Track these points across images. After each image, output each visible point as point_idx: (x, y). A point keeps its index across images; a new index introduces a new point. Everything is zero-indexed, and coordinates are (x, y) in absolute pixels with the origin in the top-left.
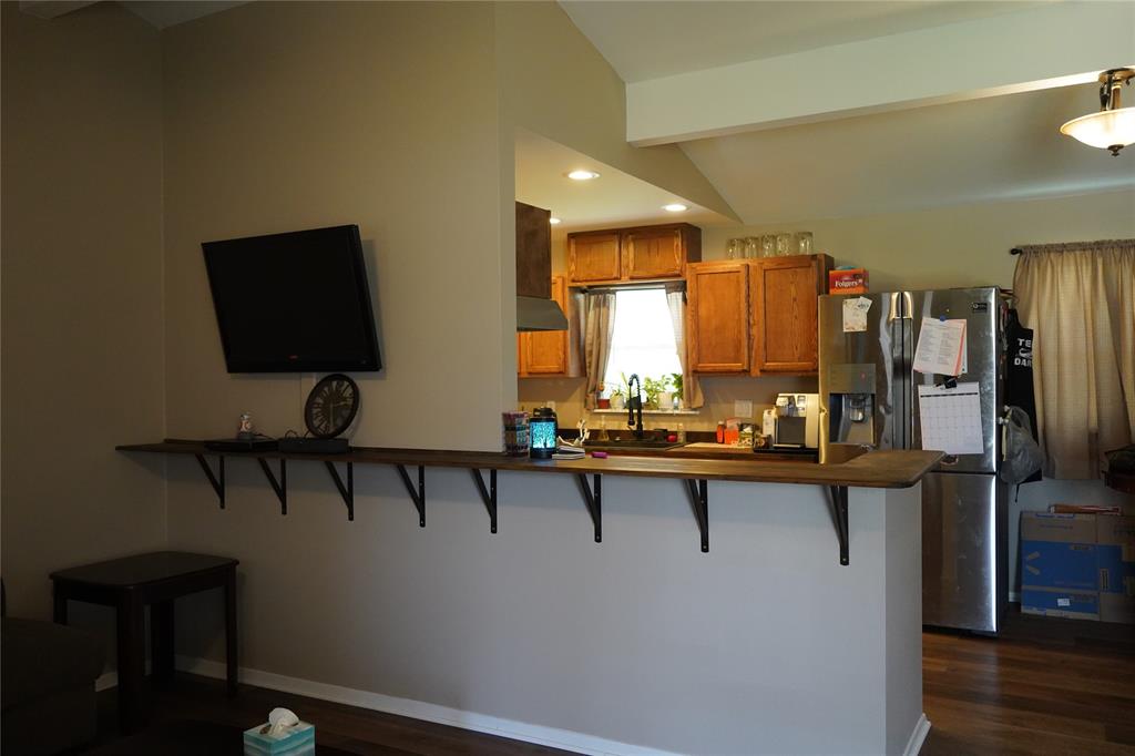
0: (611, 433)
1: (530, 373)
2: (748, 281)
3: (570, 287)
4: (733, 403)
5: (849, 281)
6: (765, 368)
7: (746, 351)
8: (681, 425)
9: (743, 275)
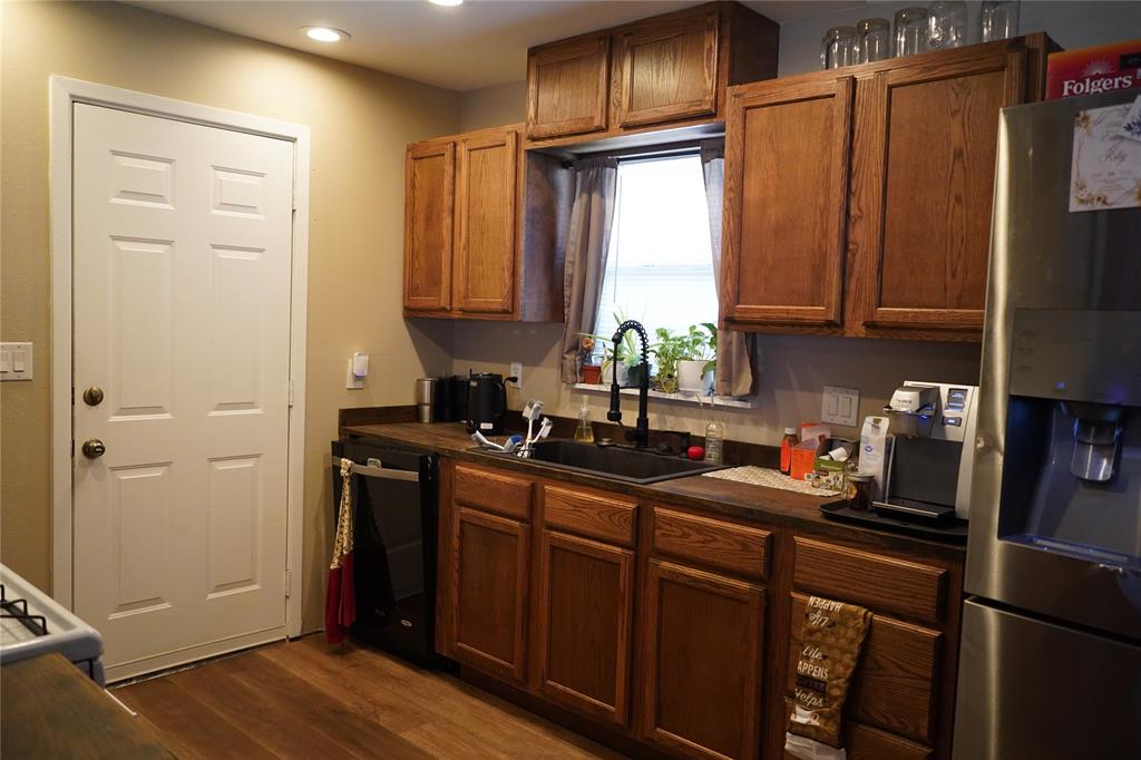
1: (464, 311)
2: (852, 118)
3: (529, 152)
4: (822, 392)
5: (1105, 76)
6: (877, 318)
7: (834, 277)
8: (713, 426)
9: (840, 104)
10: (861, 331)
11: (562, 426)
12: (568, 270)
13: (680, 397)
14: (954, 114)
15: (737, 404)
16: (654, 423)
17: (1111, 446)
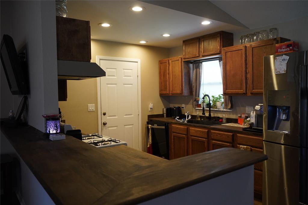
0: (201, 117)
1: (172, 94)
2: (246, 54)
3: (184, 61)
4: (246, 107)
5: (285, 48)
6: (253, 92)
7: (244, 85)
8: (224, 115)
9: (243, 51)
10: (250, 95)
11: (193, 117)
12: (193, 85)
13: (217, 110)
14: (265, 52)
15: (229, 110)
16: (212, 115)
17: (286, 113)
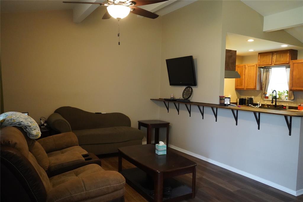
1: (246, 89)
3: (258, 67)
8: (287, 104)
11: (263, 105)
13: (282, 100)
15: (292, 101)
16: (277, 104)
